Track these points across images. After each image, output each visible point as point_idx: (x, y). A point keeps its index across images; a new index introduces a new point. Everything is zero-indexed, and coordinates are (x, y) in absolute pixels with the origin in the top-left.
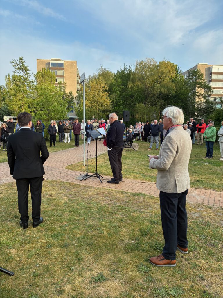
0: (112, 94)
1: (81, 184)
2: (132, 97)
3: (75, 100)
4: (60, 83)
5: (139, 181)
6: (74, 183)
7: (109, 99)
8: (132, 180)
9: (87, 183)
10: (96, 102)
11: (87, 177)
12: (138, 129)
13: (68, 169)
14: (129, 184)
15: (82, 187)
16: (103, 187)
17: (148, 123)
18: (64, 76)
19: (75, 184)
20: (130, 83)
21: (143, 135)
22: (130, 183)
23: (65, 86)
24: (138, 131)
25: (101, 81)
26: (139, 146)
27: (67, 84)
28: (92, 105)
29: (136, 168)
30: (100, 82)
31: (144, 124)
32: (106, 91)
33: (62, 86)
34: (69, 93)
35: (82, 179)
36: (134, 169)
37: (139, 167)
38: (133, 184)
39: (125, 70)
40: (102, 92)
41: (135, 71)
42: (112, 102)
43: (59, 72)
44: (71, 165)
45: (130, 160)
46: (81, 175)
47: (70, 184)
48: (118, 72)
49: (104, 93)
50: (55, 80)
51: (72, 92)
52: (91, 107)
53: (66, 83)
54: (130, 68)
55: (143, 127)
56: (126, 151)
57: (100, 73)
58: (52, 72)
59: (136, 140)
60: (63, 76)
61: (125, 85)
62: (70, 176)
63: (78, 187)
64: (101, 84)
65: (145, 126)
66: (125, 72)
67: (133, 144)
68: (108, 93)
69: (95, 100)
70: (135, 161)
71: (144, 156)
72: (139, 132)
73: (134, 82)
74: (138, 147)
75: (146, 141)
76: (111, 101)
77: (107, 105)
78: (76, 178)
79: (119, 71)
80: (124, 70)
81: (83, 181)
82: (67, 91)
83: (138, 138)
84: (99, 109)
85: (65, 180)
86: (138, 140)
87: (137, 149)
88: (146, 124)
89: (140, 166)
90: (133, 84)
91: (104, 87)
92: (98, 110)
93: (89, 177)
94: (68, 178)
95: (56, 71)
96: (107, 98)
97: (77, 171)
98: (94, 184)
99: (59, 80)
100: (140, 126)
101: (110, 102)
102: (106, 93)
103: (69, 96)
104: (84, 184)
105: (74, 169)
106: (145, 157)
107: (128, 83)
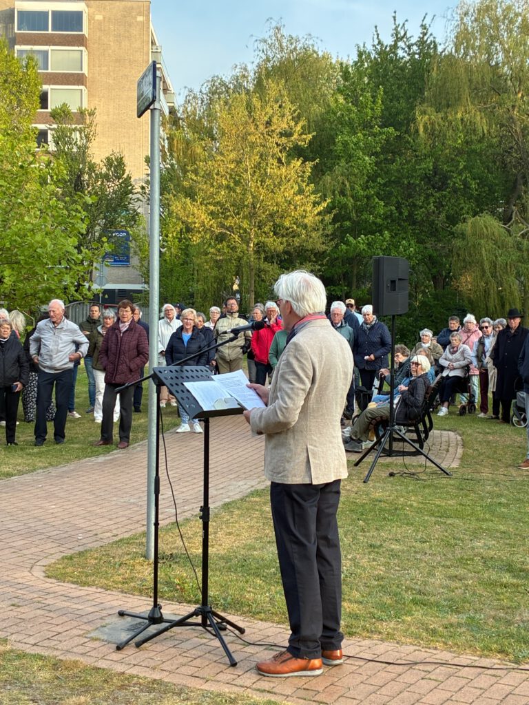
0: (331, 169)
1: (119, 668)
2: (437, 180)
3: (138, 200)
4: (61, 115)
5: (447, 656)
6: (75, 662)
7: (314, 193)
8: (408, 650)
9: (152, 664)
10: (246, 211)
11: (153, 629)
12: (463, 353)
13: (61, 577)
14: (384, 675)
15: (122, 687)
16: (236, 689)
17: (518, 320)
18: (83, 74)
19: (84, 670)
20: (424, 113)
21: (492, 387)
22: (390, 668)
23: (90, 126)
24: (463, 363)
25: (277, 102)
26: (463, 446)
27: (98, 118)
28: (223, 226)
29: (439, 579)
30: (268, 109)
31: (493, 326)
32: (297, 152)
33: (74, 130)
34: (109, 162)
35: (124, 636)
36: (425, 584)
37: (453, 571)
38: (410, 677)
39: (401, 44)
40: (279, 161)
41: (451, 48)
42: (328, 210)
43: (60, 58)
44: (81, 554)
45: (410, 530)
46: (122, 614)
47: (56, 666)
48: (360, 54)
49: (289, 163)
50: (36, 99)
51: (126, 161)
52: (221, 238)
53: (92, 114)
54: (425, 34)
55: (490, 343)
56: (392, 475)
57: (268, 60)
58: (24, 56)
59: (450, 413)
60: (79, 79)
61: (398, 119)
62: (65, 619)
63: (98, 689)
64: (274, 120)
65: (503, 336)
66: (400, 53)
67: (434, 433)
68: (309, 164)
69: (242, 201)
70: (437, 532)
71: (490, 509)
72: (467, 368)
73: (448, 106)
74: (460, 451)
75: (507, 419)
76: (325, 204)
77: (305, 227)
78: (92, 635)
79: (369, 48)
80: (395, 47)
81: (130, 651)
82: (98, 154)
83: (462, 399)
84: (260, 248)
85: (32, 641)
86: (463, 411)
87: (455, 465)
88: (508, 327)
89: (462, 562)
90: (441, 115)
91: (287, 134)
92: (257, 252)
93: (164, 625)
94: (50, 635)
95: (46, 53)
96: (301, 191)
97: (107, 588)
98: (191, 670)
99: (58, 96)
100: (475, 339)
101: (320, 208)
102: (297, 163)
103: (106, 177)
104: (134, 671)
105: (90, 579)
106: (493, 512)
107: (412, 108)
